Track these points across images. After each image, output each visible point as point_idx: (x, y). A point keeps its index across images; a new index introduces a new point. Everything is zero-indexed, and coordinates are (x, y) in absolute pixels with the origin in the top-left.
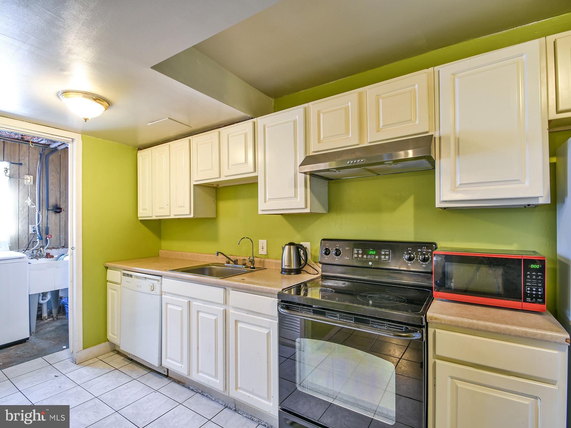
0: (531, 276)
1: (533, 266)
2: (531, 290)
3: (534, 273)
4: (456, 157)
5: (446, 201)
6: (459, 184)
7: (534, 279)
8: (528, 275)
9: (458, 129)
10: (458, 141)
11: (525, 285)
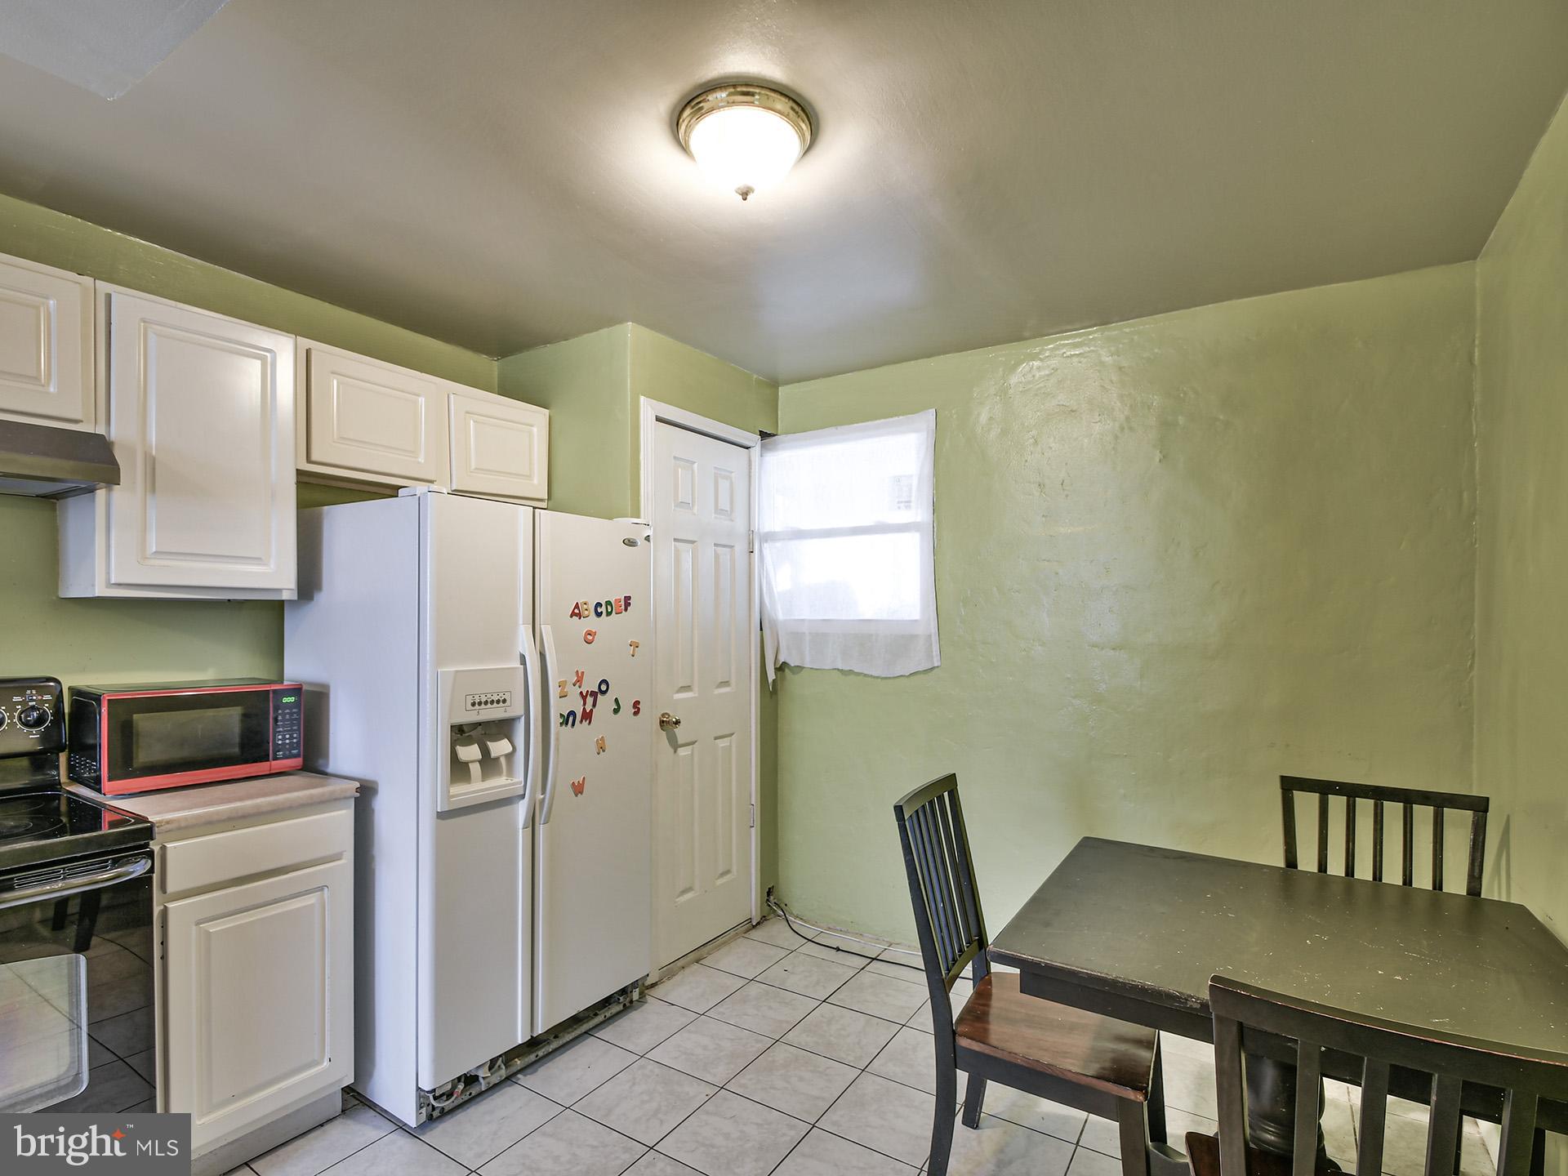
0: (284, 715)
1: (285, 700)
2: (284, 739)
3: (288, 711)
4: (146, 495)
5: (119, 585)
6: (154, 550)
7: (288, 720)
8: (280, 714)
9: (153, 437)
10: (151, 464)
11: (275, 732)
